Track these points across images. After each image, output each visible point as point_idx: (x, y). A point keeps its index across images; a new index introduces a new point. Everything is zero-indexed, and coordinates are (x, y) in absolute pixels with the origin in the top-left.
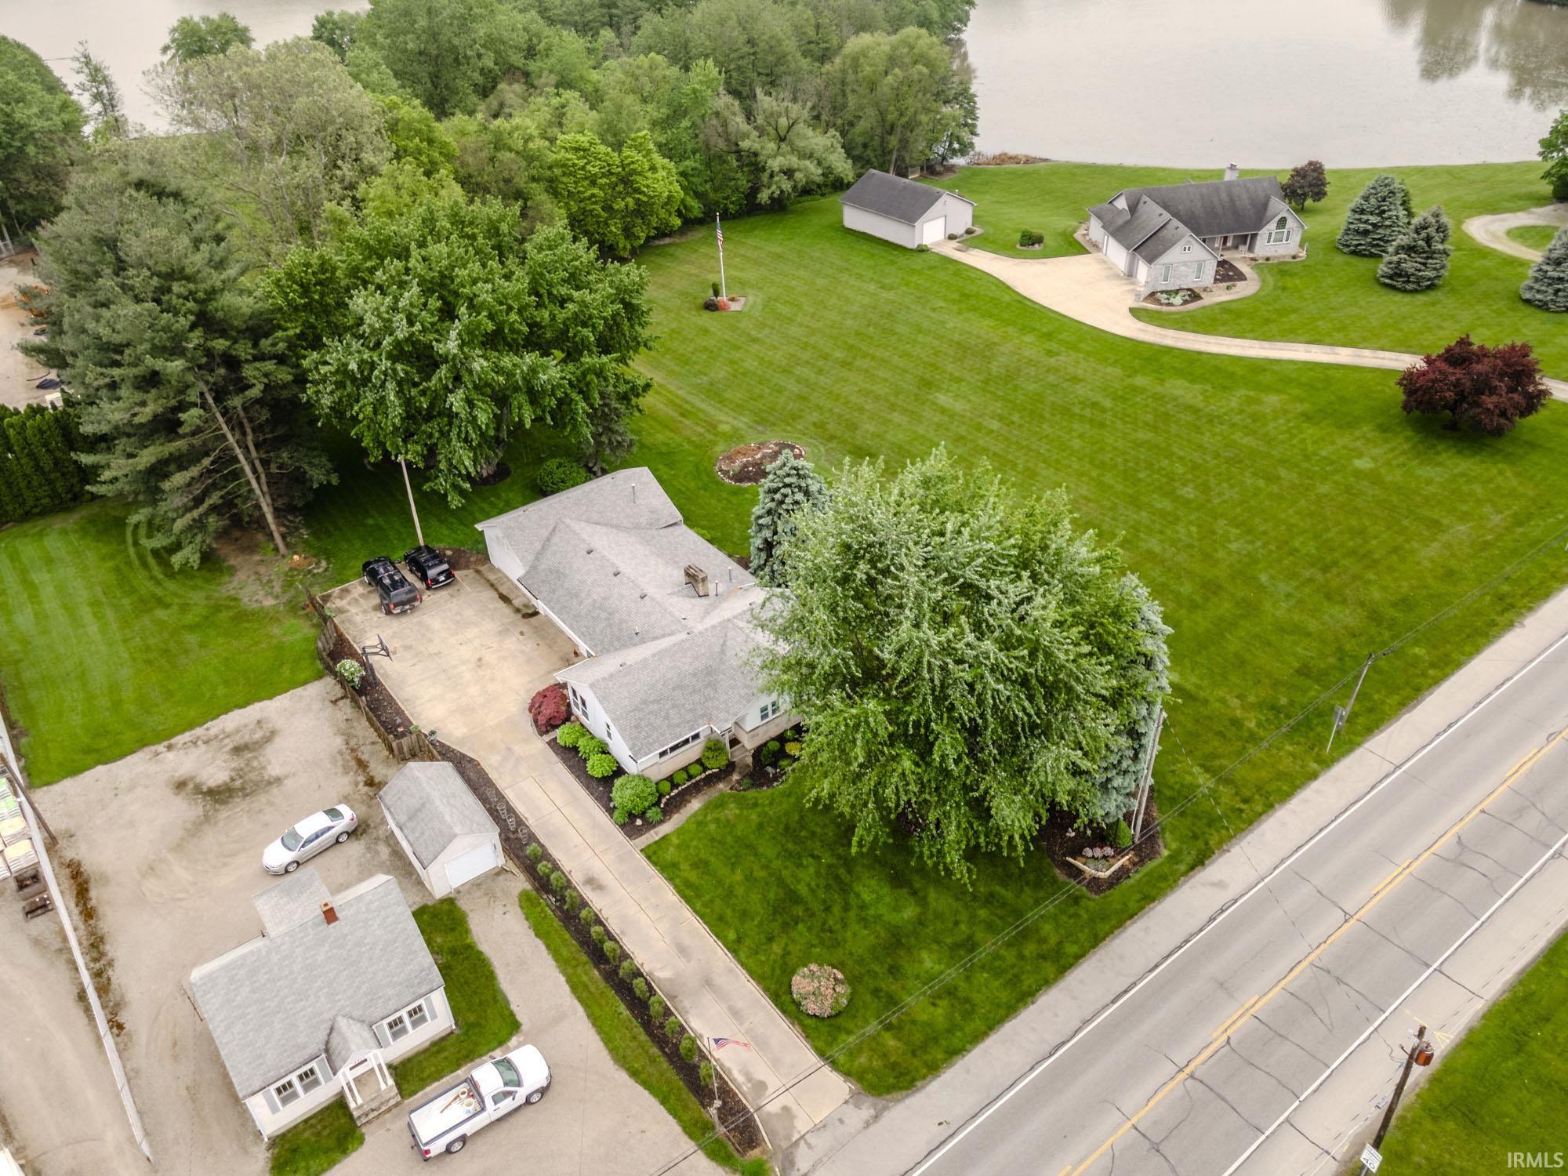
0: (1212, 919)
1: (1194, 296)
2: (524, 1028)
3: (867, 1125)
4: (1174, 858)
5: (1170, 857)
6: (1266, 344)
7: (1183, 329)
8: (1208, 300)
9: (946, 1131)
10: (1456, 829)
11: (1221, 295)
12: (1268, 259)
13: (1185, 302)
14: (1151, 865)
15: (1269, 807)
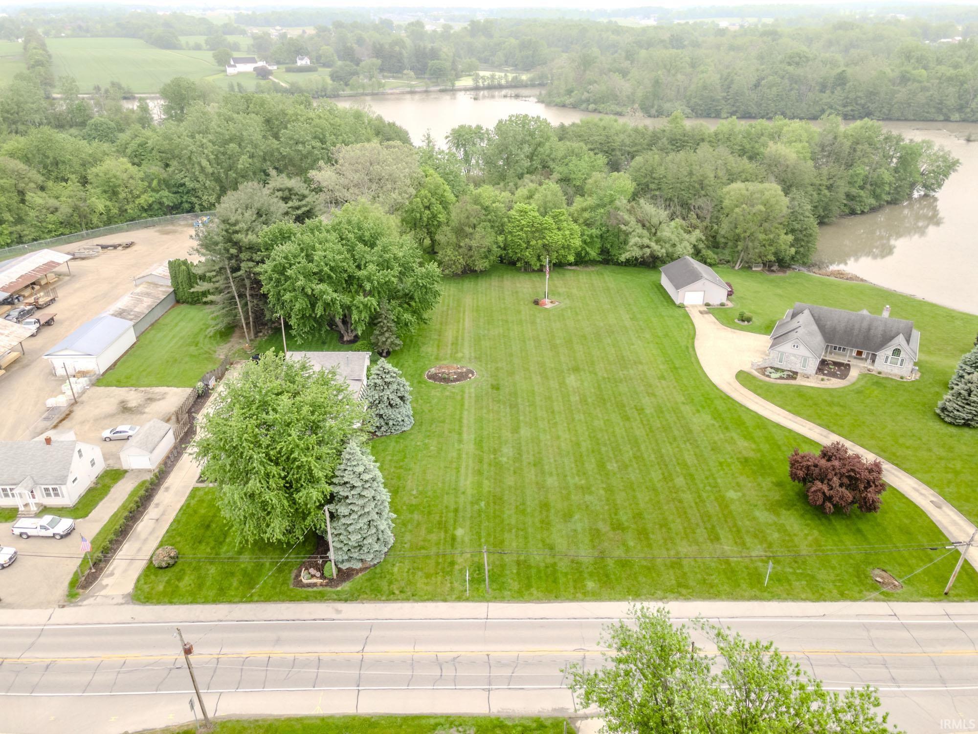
0: (315, 620)
1: (793, 375)
2: (87, 518)
3: (117, 604)
4: (338, 592)
5: (338, 591)
6: (791, 416)
7: (755, 392)
8: (800, 381)
9: (131, 620)
10: (463, 653)
11: (814, 382)
12: (880, 373)
13: (781, 378)
14: (328, 589)
15: (407, 600)
